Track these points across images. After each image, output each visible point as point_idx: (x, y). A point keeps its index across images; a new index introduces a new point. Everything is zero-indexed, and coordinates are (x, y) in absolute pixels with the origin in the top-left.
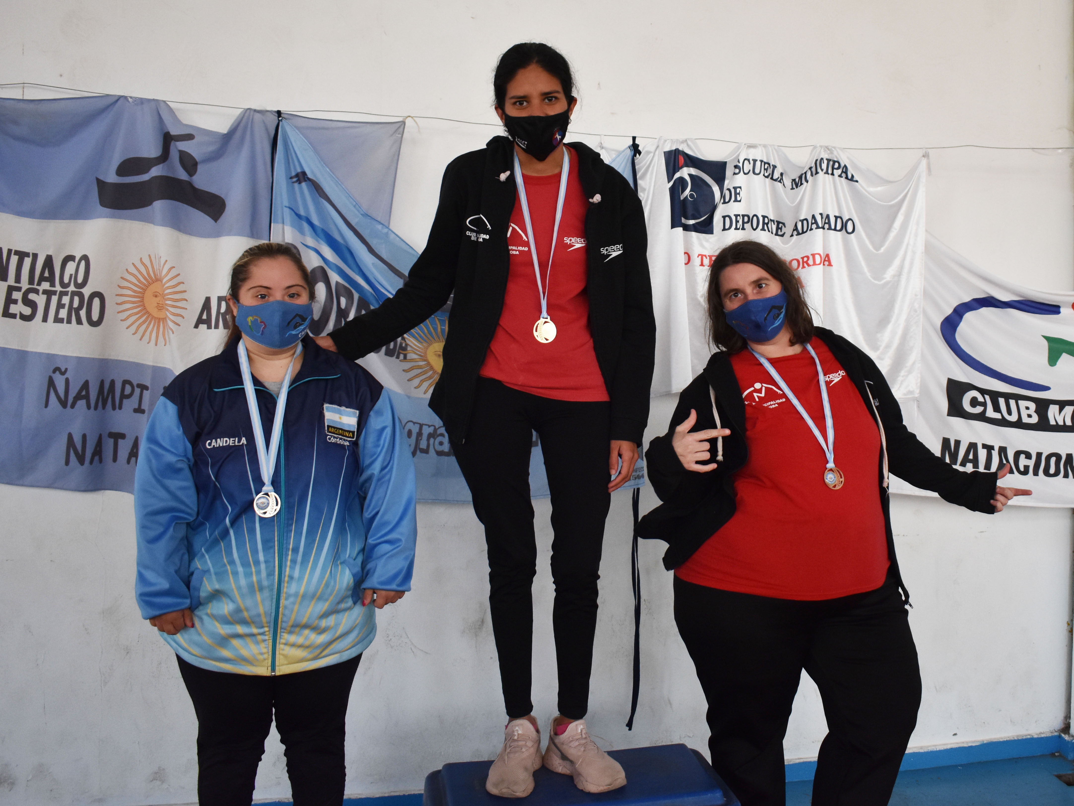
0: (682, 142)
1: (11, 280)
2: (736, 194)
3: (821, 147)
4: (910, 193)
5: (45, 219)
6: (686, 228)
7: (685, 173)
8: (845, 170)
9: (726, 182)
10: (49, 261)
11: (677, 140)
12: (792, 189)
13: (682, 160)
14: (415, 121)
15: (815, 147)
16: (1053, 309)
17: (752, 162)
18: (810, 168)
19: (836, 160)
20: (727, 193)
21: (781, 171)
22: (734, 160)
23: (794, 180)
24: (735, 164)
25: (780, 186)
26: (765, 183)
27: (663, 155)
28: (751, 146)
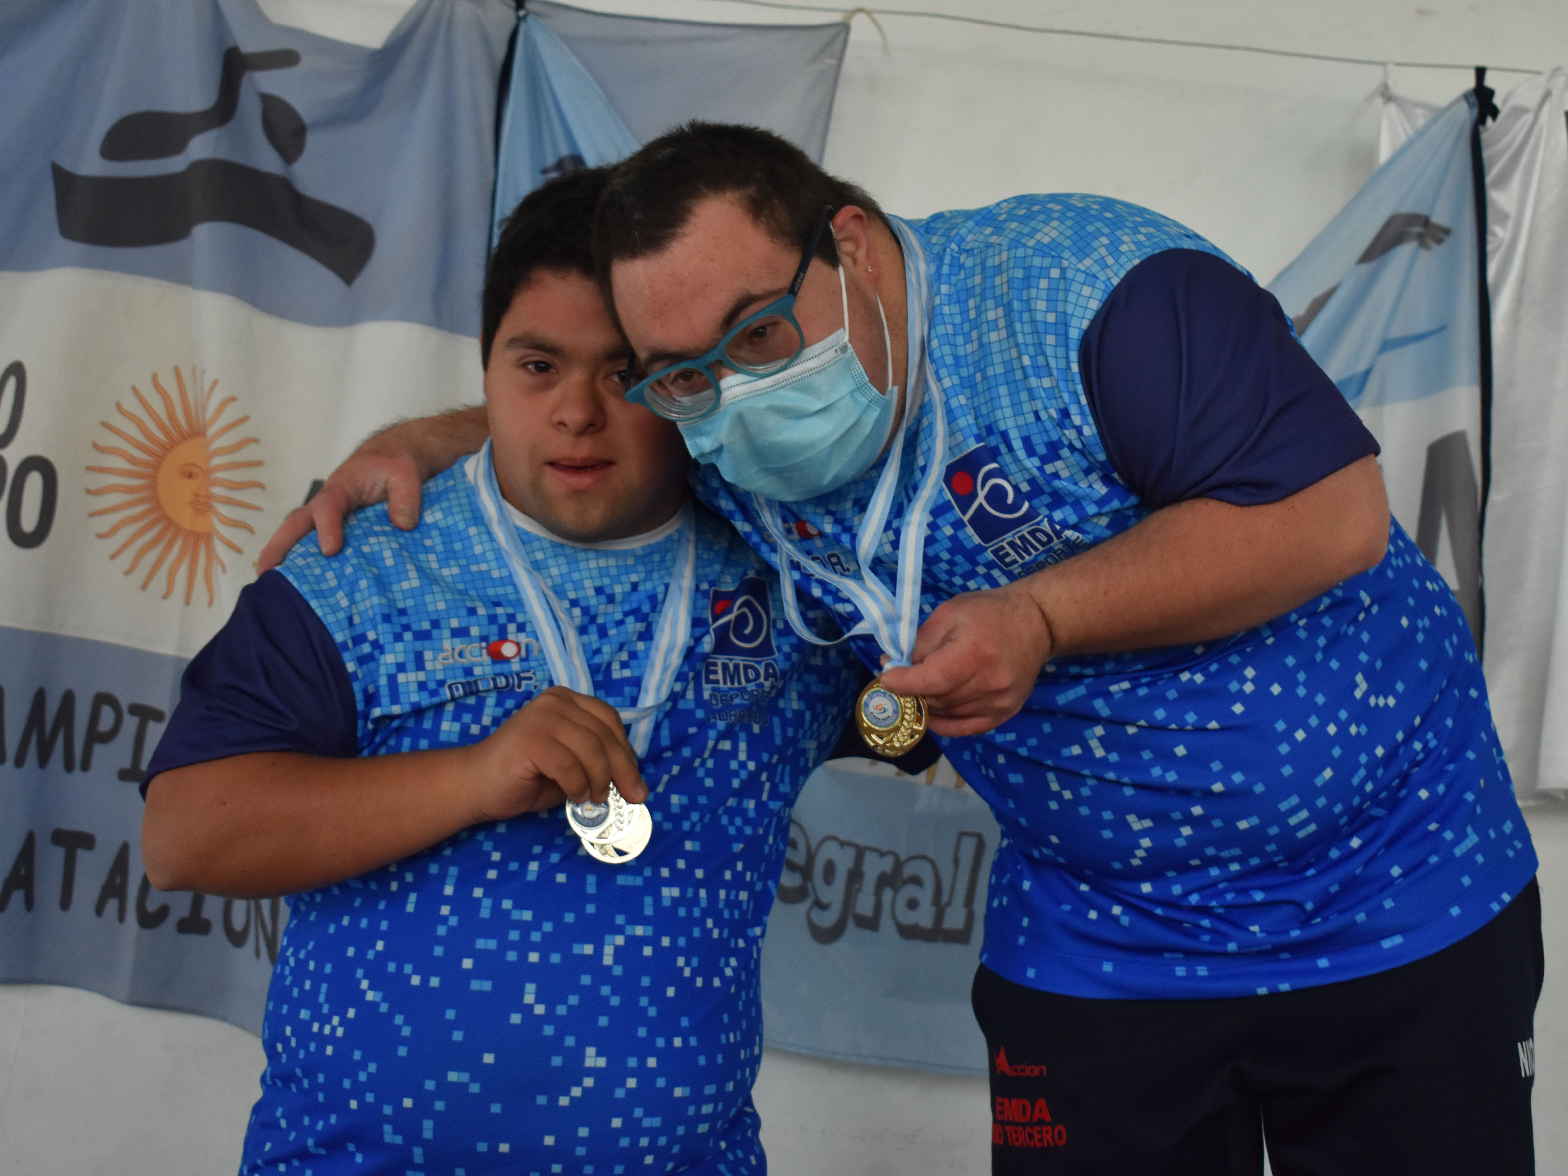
14: (874, 22)
27: (1563, 120)
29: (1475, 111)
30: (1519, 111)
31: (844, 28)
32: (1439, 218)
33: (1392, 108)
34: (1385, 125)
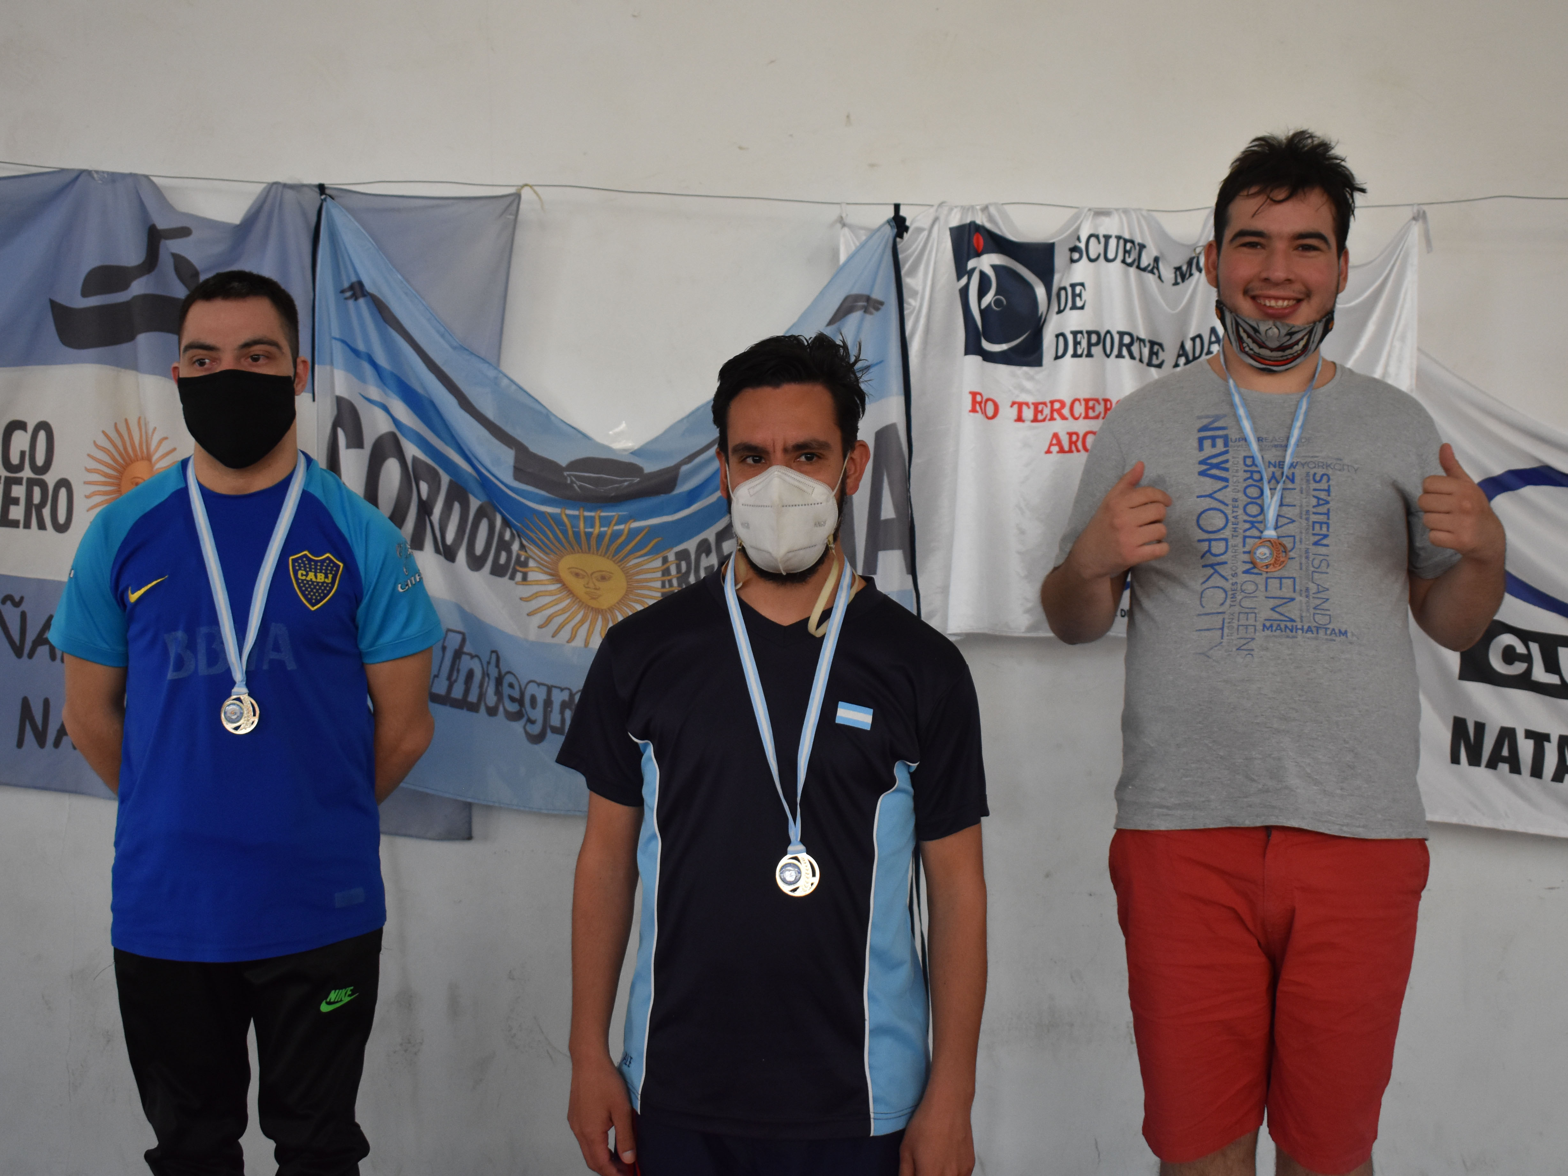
0: (980, 211)
2: (1074, 295)
4: (1390, 282)
6: (989, 357)
7: (987, 262)
9: (1057, 277)
11: (971, 207)
12: (1176, 283)
13: (978, 241)
14: (535, 192)
17: (1102, 240)
20: (1061, 295)
21: (1155, 253)
22: (1067, 239)
23: (1178, 269)
24: (1072, 246)
25: (1150, 278)
26: (1126, 276)
27: (948, 233)
28: (1100, 213)
29: (895, 230)
30: (920, 230)
31: (517, 196)
32: (876, 295)
33: (846, 230)
34: (842, 240)
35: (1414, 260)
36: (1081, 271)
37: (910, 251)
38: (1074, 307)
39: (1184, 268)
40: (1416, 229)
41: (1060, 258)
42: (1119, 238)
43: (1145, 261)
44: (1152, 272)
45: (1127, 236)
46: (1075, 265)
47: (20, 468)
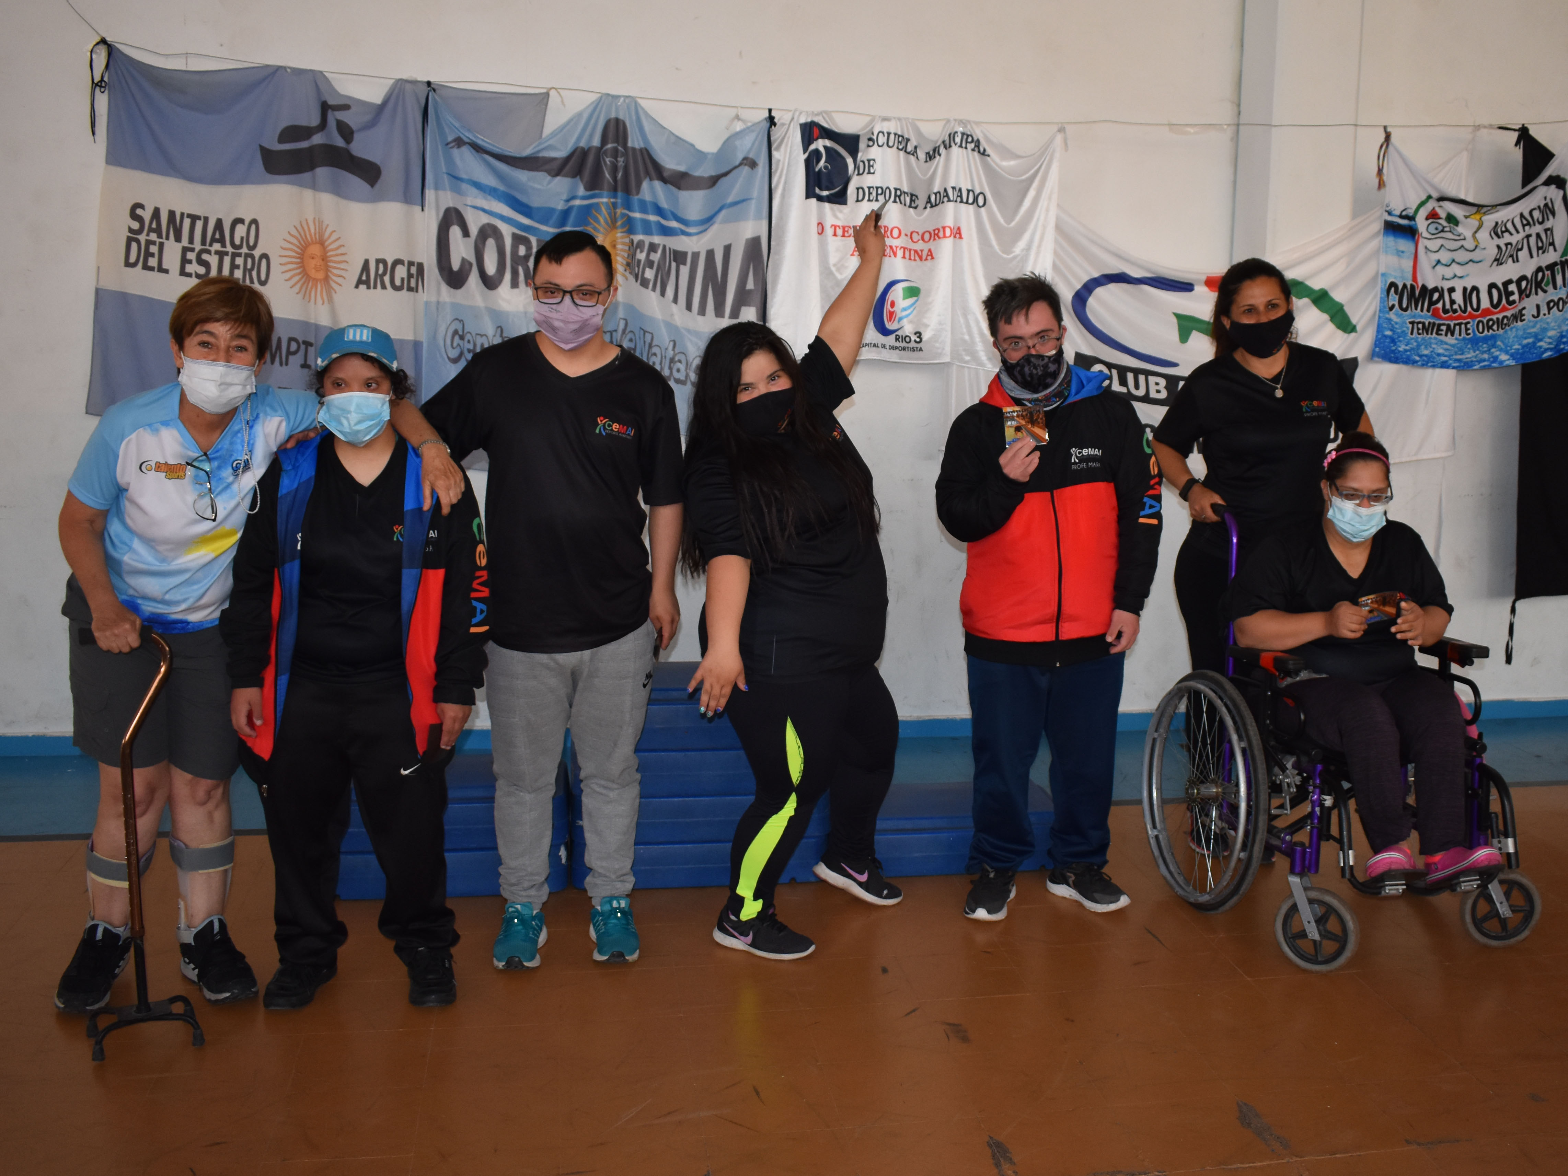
0: (818, 114)
1: (185, 242)
2: (869, 166)
3: (955, 120)
4: (1043, 167)
5: (215, 184)
6: (820, 199)
7: (820, 144)
8: (978, 144)
9: (860, 155)
10: (219, 224)
11: (813, 112)
12: (926, 161)
13: (816, 132)
14: (558, 92)
15: (948, 121)
16: (1186, 287)
17: (886, 135)
18: (944, 142)
19: (969, 133)
20: (861, 165)
21: (915, 143)
22: (867, 133)
23: (928, 153)
24: (869, 137)
25: (912, 159)
26: (898, 156)
27: (799, 127)
28: (885, 119)
29: (768, 124)
30: (783, 124)
31: (547, 94)
32: (756, 158)
33: (739, 120)
35: (1057, 155)
36: (874, 152)
37: (777, 136)
38: (869, 173)
39: (931, 153)
40: (1059, 138)
41: (862, 145)
42: (895, 134)
43: (910, 148)
44: (913, 155)
45: (900, 133)
46: (870, 148)
47: (240, 247)
